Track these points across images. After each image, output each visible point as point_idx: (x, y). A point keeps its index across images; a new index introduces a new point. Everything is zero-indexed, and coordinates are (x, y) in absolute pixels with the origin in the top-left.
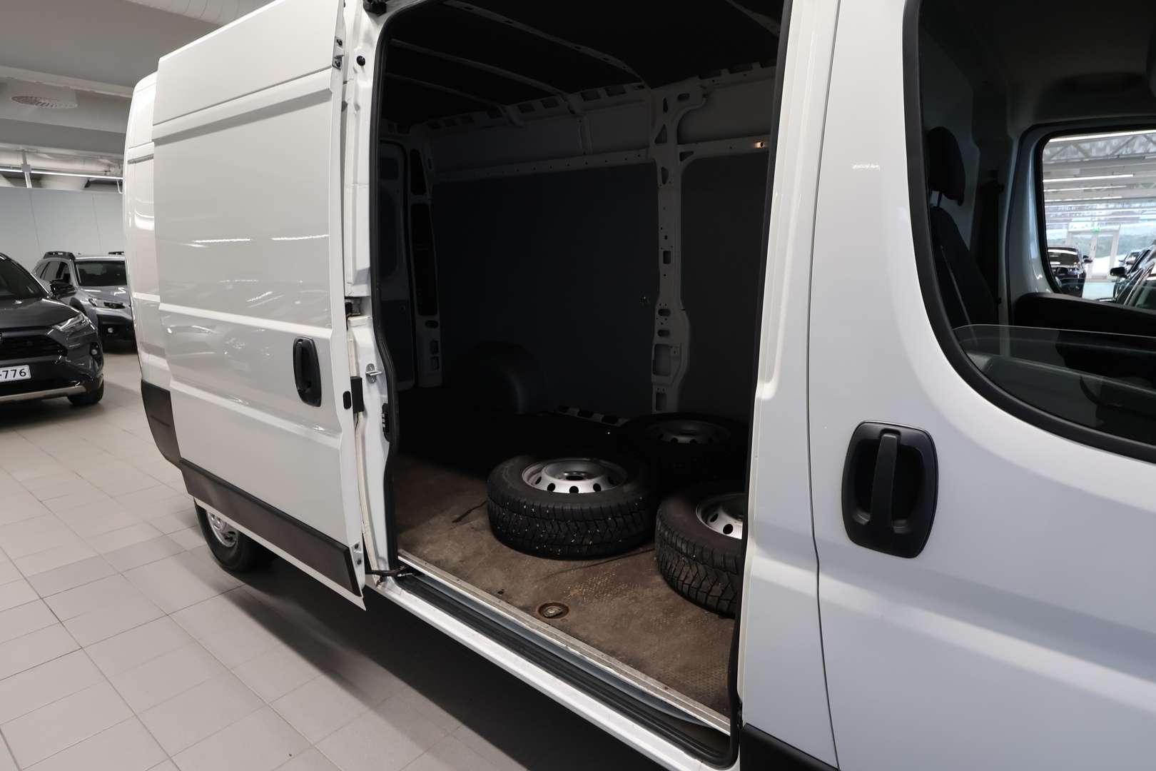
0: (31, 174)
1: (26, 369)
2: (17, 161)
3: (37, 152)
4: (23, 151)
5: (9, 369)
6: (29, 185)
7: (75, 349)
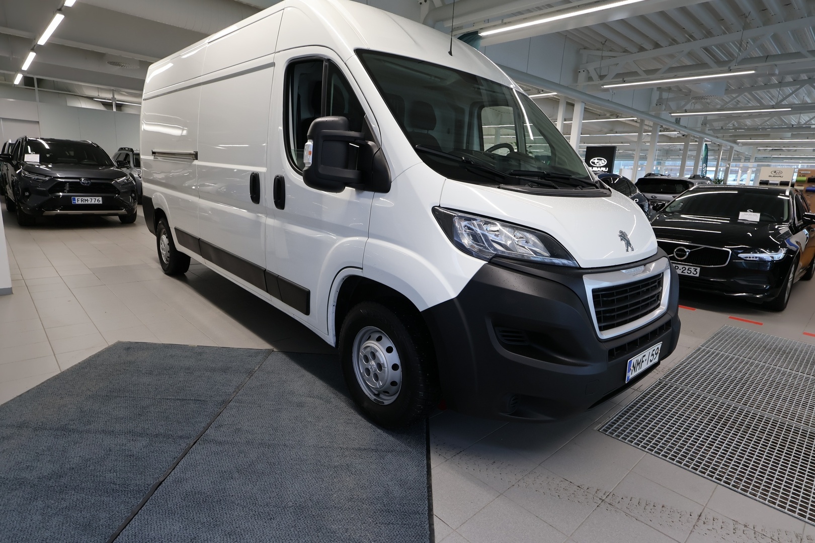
0: (116, 103)
1: (100, 199)
2: (110, 96)
3: (120, 91)
4: (113, 90)
5: (93, 198)
6: (114, 110)
7: (124, 192)
